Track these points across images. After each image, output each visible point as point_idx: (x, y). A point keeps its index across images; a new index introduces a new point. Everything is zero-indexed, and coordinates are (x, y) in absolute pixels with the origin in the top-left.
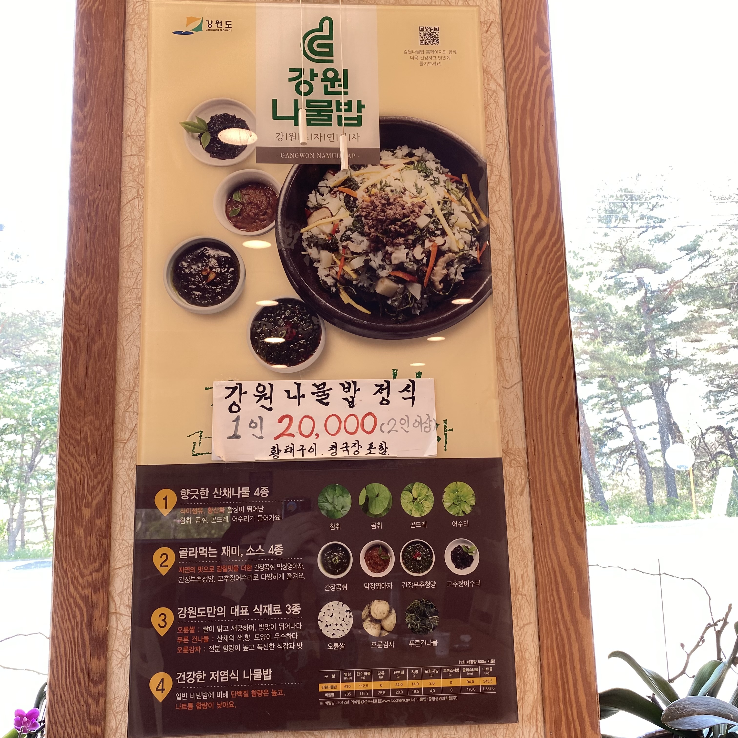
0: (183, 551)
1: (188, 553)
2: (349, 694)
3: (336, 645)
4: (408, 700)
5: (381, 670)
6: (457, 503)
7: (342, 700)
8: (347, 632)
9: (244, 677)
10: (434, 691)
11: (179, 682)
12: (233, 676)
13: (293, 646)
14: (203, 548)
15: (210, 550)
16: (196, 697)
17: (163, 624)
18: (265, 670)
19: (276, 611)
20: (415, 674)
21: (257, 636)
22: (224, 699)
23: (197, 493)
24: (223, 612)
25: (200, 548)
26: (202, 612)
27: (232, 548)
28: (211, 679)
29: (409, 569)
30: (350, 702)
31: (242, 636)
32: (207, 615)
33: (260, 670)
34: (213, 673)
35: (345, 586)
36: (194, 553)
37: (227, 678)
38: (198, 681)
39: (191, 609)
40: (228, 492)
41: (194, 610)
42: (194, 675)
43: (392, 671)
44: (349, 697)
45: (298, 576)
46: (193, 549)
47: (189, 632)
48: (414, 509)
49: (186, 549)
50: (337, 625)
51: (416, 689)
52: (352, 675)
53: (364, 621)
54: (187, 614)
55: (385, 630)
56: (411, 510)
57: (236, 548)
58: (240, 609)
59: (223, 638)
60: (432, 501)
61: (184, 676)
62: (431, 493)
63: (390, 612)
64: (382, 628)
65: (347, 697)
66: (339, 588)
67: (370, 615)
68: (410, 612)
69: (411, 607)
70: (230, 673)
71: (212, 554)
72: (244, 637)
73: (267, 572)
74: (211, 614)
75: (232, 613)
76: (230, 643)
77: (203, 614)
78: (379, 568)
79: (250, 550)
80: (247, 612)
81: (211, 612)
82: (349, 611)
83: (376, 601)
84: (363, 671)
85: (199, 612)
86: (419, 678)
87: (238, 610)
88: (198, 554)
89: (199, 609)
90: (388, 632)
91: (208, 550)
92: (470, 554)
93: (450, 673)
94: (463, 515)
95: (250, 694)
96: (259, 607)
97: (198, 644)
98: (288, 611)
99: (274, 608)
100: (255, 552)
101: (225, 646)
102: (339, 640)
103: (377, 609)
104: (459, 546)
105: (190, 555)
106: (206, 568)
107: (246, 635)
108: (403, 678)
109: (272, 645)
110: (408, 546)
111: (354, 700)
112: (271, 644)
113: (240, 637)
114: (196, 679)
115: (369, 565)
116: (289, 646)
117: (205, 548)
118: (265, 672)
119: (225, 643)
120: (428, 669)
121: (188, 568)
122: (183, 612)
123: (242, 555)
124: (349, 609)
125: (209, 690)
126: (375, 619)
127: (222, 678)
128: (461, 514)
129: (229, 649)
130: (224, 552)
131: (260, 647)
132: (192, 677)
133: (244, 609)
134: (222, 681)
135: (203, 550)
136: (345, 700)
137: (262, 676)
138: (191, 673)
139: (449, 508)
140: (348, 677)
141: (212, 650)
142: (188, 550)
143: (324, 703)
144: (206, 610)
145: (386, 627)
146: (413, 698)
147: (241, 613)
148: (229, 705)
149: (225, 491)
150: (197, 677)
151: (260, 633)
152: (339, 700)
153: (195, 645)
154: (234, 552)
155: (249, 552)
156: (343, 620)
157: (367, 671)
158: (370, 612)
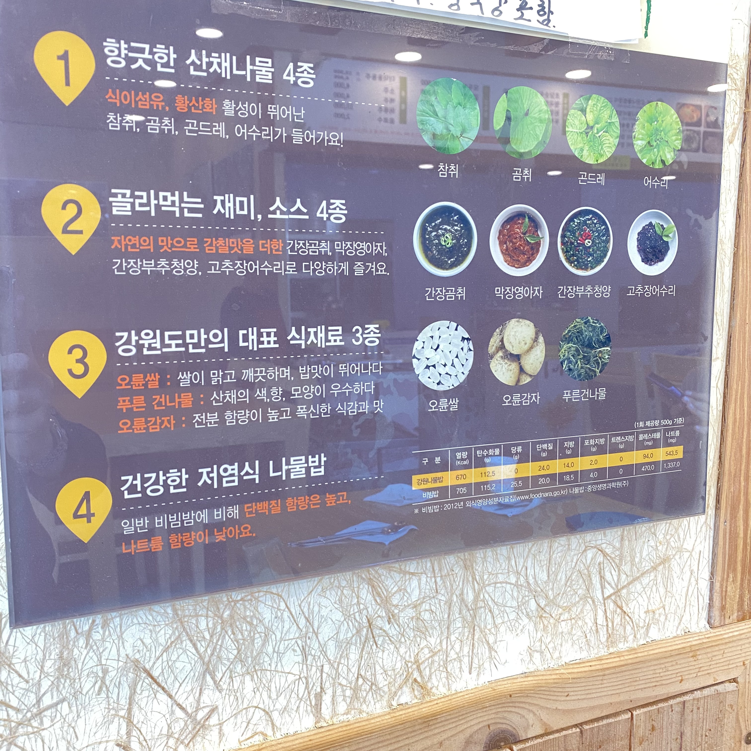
0: (120, 198)
1: (133, 205)
2: (464, 490)
3: (444, 403)
4: (556, 494)
5: (517, 445)
6: (655, 144)
7: (451, 502)
8: (462, 378)
9: (272, 474)
10: (596, 474)
11: (127, 496)
12: (247, 474)
13: (365, 407)
14: (168, 194)
15: (186, 199)
16: (169, 523)
17: (79, 369)
18: (313, 457)
19: (332, 339)
20: (569, 449)
21: (295, 390)
22: (231, 522)
23: (147, 55)
24: (222, 341)
25: (161, 194)
26: (173, 342)
27: (238, 199)
28: (200, 484)
29: (571, 262)
30: (465, 504)
31: (264, 392)
32: (187, 349)
33: (303, 458)
34: (204, 471)
35: (461, 292)
36: (148, 204)
37: (236, 479)
38: (172, 491)
39: (147, 334)
40: (224, 64)
41: (154, 337)
42: (162, 478)
43: (534, 444)
44: (463, 495)
45: (377, 270)
46: (144, 194)
47: (146, 385)
48: (586, 148)
49: (128, 192)
50: (445, 365)
51: (570, 473)
52: (469, 457)
53: (492, 358)
54: (140, 347)
55: (526, 373)
56: (582, 150)
57: (245, 199)
58: (260, 335)
59: (224, 398)
60: (615, 135)
61: (138, 482)
62: (616, 119)
63: (536, 340)
64: (522, 370)
65: (460, 495)
66: (451, 295)
67: (502, 347)
68: (569, 340)
69: (569, 331)
70: (241, 468)
71: (191, 210)
72: (269, 392)
73: (314, 259)
74: (196, 346)
75: (241, 344)
76: (241, 406)
77: (177, 346)
78: (523, 258)
79: (278, 208)
80: (275, 342)
81: (195, 340)
82: (468, 339)
83: (513, 321)
84: (488, 448)
85: (167, 341)
86: (574, 455)
87: (255, 337)
88: (158, 207)
89: (167, 334)
90: (530, 376)
91: (181, 200)
92: (665, 239)
93: (621, 443)
94: (661, 166)
95: (284, 507)
96: (299, 332)
97: (168, 411)
98: (357, 340)
99: (330, 333)
100: (289, 213)
101: (228, 413)
102: (448, 394)
103: (514, 336)
104: (651, 223)
105: (138, 208)
106: (178, 242)
107: (274, 389)
108: (551, 456)
109: (325, 408)
110: (571, 219)
111: (471, 499)
112: (324, 406)
113: (262, 394)
114: (166, 486)
115: (505, 253)
116: (358, 408)
117: (173, 195)
118: (313, 461)
119: (228, 406)
120: (589, 438)
121: (135, 240)
122: (128, 342)
123: (260, 217)
124: (467, 336)
125: (199, 507)
126: (511, 354)
127: (225, 480)
128: (659, 165)
129: (237, 420)
130: (219, 206)
131: (302, 411)
132: (157, 482)
133: (269, 334)
134: (225, 485)
135: (170, 198)
136: (457, 501)
137: (308, 469)
138: (154, 475)
139: (641, 151)
140: (462, 459)
141: (199, 423)
142: (133, 196)
143: (420, 510)
144: (183, 337)
145: (528, 368)
146: (564, 488)
147: (263, 343)
148: (241, 533)
149: (215, 61)
150: (169, 482)
151: (302, 383)
152: (447, 503)
153: (162, 414)
154: (242, 209)
155: (274, 212)
156: (457, 357)
157: (494, 447)
158: (502, 341)
